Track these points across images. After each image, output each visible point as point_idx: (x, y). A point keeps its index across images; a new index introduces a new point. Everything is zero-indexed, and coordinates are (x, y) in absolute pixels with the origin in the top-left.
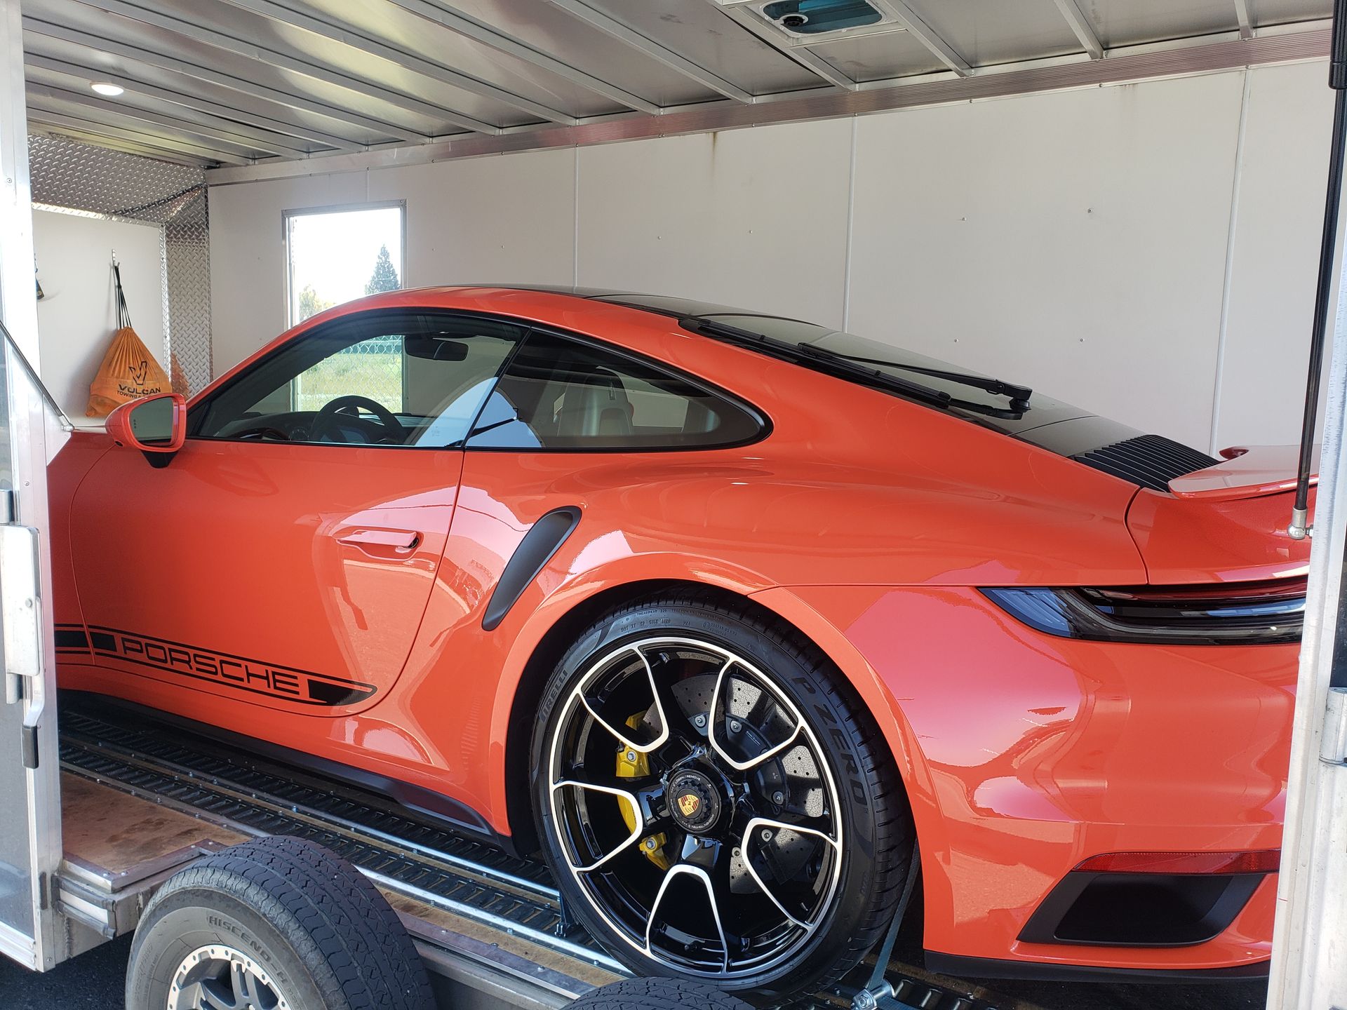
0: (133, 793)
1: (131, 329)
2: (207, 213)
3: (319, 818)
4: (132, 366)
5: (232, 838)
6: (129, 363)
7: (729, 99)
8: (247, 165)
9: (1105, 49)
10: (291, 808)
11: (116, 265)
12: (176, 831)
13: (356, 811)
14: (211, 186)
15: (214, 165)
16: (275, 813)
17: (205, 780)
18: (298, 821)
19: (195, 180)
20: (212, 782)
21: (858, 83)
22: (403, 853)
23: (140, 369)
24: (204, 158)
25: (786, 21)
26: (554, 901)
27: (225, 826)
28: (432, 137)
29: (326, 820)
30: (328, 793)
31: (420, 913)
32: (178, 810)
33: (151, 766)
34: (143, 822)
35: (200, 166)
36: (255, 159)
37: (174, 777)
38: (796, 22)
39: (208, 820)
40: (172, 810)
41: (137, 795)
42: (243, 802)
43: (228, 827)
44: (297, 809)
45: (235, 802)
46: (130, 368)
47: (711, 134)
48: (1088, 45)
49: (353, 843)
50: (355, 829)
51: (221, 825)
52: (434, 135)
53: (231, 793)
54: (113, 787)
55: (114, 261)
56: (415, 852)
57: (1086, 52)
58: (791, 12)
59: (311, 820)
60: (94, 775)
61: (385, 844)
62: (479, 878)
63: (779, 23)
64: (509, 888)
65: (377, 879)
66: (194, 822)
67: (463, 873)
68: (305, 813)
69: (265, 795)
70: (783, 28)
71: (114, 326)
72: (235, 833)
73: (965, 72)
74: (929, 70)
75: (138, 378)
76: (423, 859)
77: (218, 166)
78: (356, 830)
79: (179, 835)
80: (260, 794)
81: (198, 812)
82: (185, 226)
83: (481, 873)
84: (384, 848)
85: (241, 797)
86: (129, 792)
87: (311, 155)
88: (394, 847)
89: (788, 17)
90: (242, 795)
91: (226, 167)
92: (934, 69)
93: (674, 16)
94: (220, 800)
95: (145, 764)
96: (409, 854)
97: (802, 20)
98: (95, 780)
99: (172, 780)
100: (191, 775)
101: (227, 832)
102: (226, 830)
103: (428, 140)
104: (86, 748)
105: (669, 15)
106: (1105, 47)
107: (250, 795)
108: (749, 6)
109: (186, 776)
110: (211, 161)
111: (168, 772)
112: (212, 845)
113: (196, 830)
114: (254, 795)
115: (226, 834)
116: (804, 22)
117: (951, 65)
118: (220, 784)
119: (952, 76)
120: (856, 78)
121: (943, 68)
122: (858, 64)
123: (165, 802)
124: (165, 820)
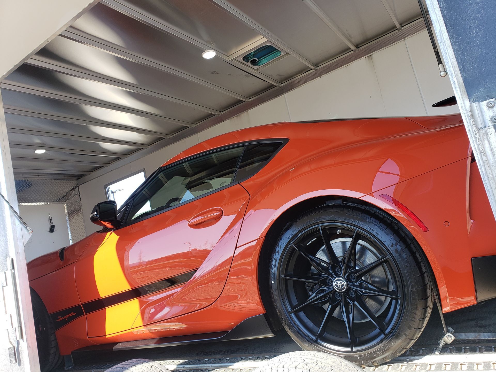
7: (244, 101)
8: (90, 174)
9: (357, 48)
11: (51, 218)
15: (80, 177)
19: (74, 184)
21: (282, 83)
24: (77, 175)
25: (251, 62)
28: (150, 145)
35: (75, 178)
36: (93, 171)
38: (254, 62)
48: (352, 48)
57: (352, 50)
58: (251, 58)
63: (249, 64)
70: (251, 65)
73: (316, 69)
74: (304, 72)
87: (111, 164)
89: (251, 60)
91: (83, 177)
92: (306, 71)
93: (215, 71)
103: (148, 146)
106: (357, 47)
108: (237, 59)
110: (79, 175)
116: (257, 61)
117: (312, 67)
119: (313, 71)
120: (281, 82)
121: (309, 69)
122: (280, 75)
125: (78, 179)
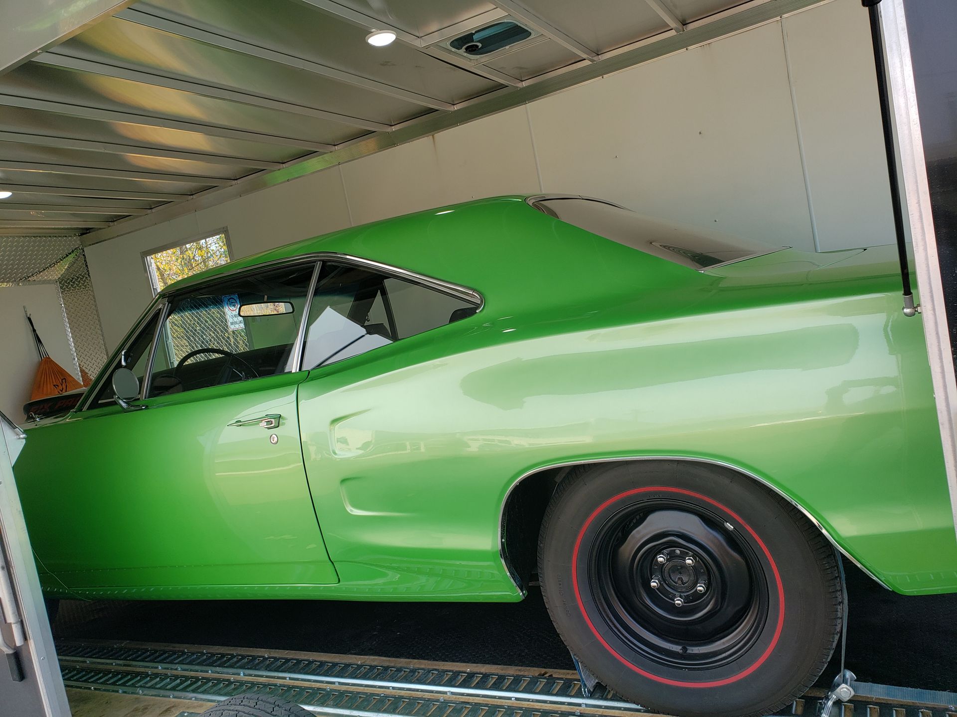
0: (120, 691)
1: (49, 358)
2: (87, 266)
3: (262, 676)
4: (55, 384)
5: (201, 706)
6: (53, 383)
7: (438, 110)
8: (109, 226)
9: (684, 25)
10: (239, 674)
11: (29, 316)
12: (159, 711)
13: (287, 665)
14: (86, 246)
15: (85, 231)
16: (228, 680)
17: (172, 669)
18: (247, 682)
19: (74, 245)
20: (176, 669)
21: (524, 81)
22: (328, 687)
23: (62, 385)
24: (77, 228)
25: (466, 49)
26: (445, 695)
27: (194, 699)
28: (236, 180)
29: (267, 677)
30: (263, 657)
32: (155, 696)
33: (129, 669)
34: (133, 711)
35: (75, 234)
36: (114, 221)
37: (148, 673)
38: (474, 48)
39: (180, 698)
40: (152, 697)
42: (203, 678)
43: (196, 699)
44: (244, 673)
45: (197, 679)
46: (54, 385)
47: (432, 136)
48: (672, 24)
49: (290, 688)
50: (289, 678)
51: (191, 699)
52: (237, 178)
53: (193, 674)
54: (105, 690)
55: (26, 314)
56: (337, 684)
57: (672, 29)
58: (469, 42)
59: (255, 679)
60: (89, 685)
61: (313, 683)
62: (387, 692)
63: (462, 51)
65: (314, 710)
66: (170, 702)
67: (375, 691)
68: (251, 675)
69: (218, 669)
70: (465, 54)
71: (36, 358)
72: (203, 702)
73: (595, 58)
74: (570, 63)
75: (62, 391)
76: (344, 688)
77: (88, 231)
78: (291, 679)
79: (161, 713)
80: (214, 669)
81: (171, 694)
82: (73, 278)
83: (388, 688)
84: (313, 686)
85: (200, 675)
86: (117, 692)
87: (153, 210)
88: (321, 684)
89: (468, 46)
90: (201, 673)
91: (94, 231)
92: (573, 61)
93: (388, 62)
94: (186, 681)
95: (125, 668)
96: (332, 686)
97: (477, 46)
98: (90, 689)
99: (147, 675)
100: (160, 668)
101: (196, 703)
102: (195, 701)
103: (234, 182)
104: (78, 667)
105: (386, 62)
106: (684, 23)
107: (207, 672)
108: (440, 44)
109: (156, 670)
110: (82, 229)
111: (142, 670)
112: (187, 716)
113: (173, 707)
114: (210, 671)
115: (196, 704)
116: (479, 47)
117: (584, 56)
118: (183, 670)
119: (586, 63)
120: (521, 78)
121: (579, 59)
122: (521, 68)
123: (145, 692)
124: (149, 705)
125: (82, 234)
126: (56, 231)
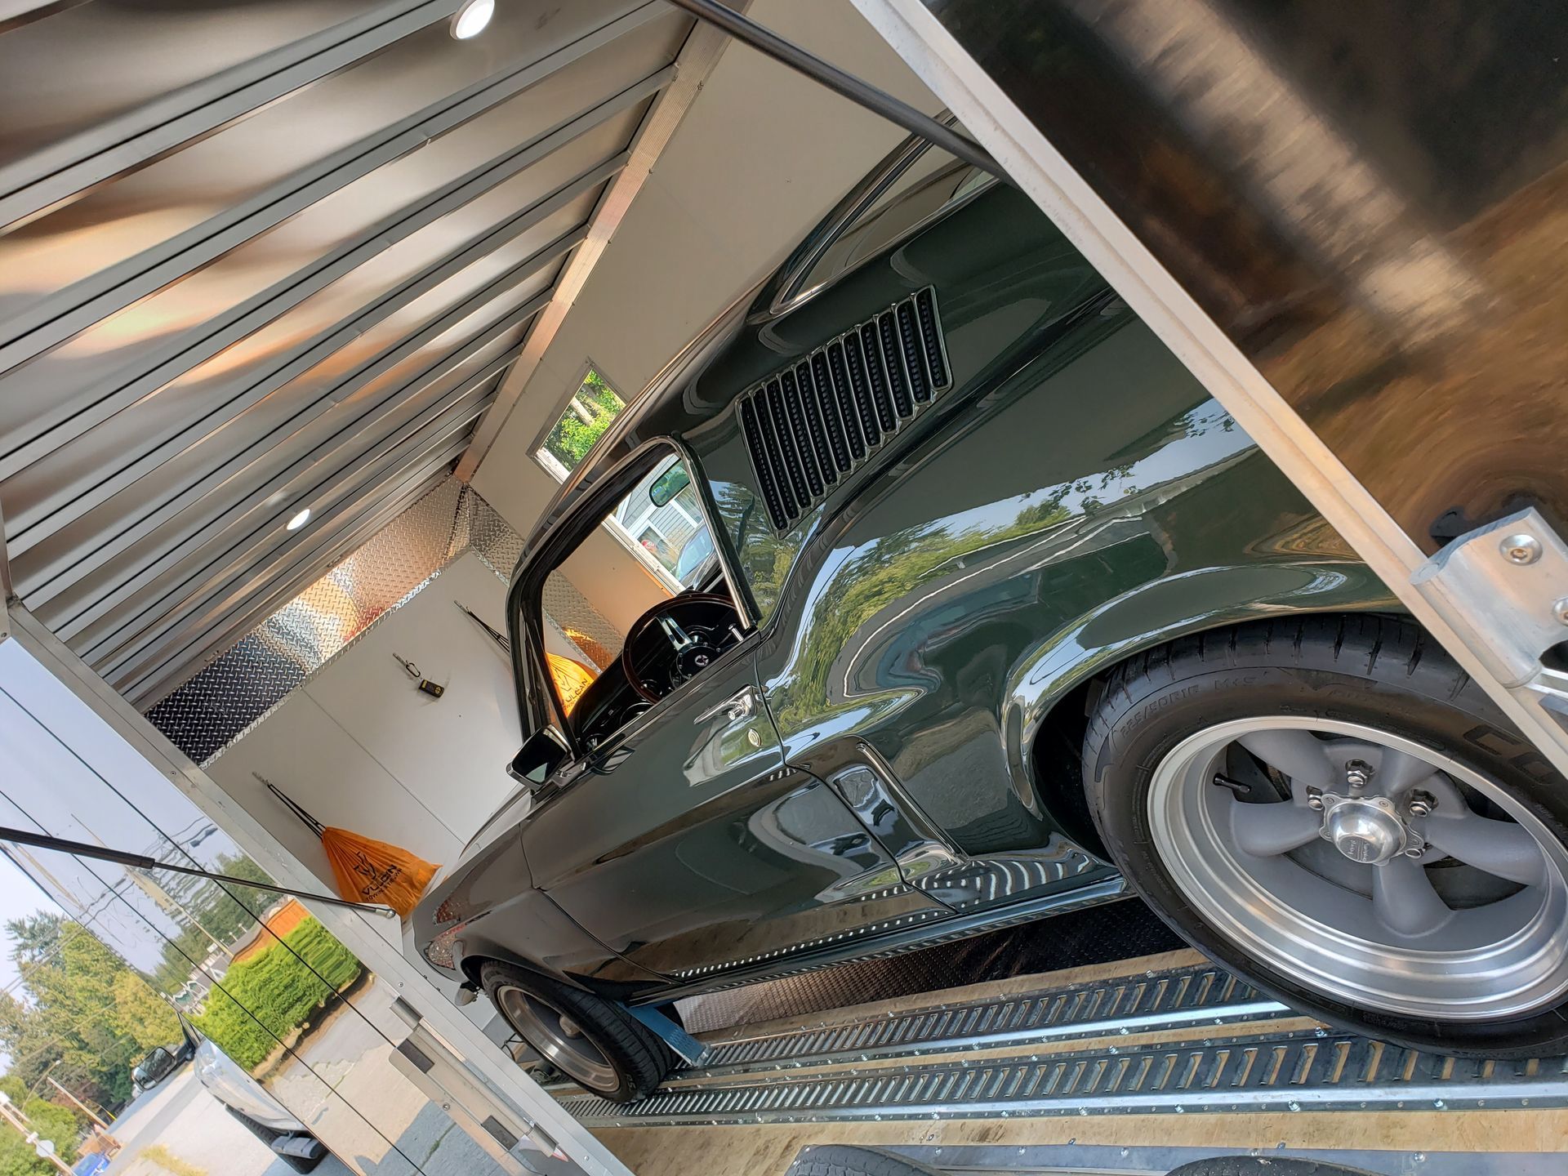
0: (741, 1122)
5: (822, 1131)
8: (472, 442)
10: (860, 1059)
11: (469, 612)
12: (779, 1151)
13: (913, 1028)
14: (469, 481)
15: (453, 464)
17: (791, 1066)
19: (455, 489)
22: (965, 1059)
27: (814, 1119)
29: (893, 1056)
30: (887, 1017)
31: (997, 1134)
32: (774, 1123)
34: (754, 1154)
35: (446, 476)
36: (471, 432)
37: (765, 1081)
39: (800, 1122)
40: (771, 1127)
41: (745, 1122)
42: (824, 1076)
43: (818, 1118)
44: (867, 1057)
50: (920, 1051)
52: (552, 282)
53: (813, 1069)
54: (726, 1123)
55: (464, 610)
56: (975, 1050)
60: (711, 1117)
61: (948, 1055)
62: (1041, 1050)
64: (1072, 1045)
66: (790, 1131)
67: (1023, 1052)
68: (873, 1058)
69: (838, 1056)
72: (823, 1123)
76: (985, 1056)
77: (456, 463)
79: (783, 1154)
80: (833, 1057)
81: (790, 1116)
82: (484, 531)
83: (1040, 1042)
84: (948, 1062)
85: (820, 1070)
86: (736, 1122)
87: (498, 391)
88: (956, 1055)
90: (821, 1067)
95: (742, 1078)
96: (971, 1056)
98: (712, 1124)
100: (778, 1068)
101: (817, 1126)
103: (553, 289)
107: (826, 1063)
110: (450, 463)
113: (794, 1138)
118: (804, 1065)
123: (765, 1118)
124: (769, 1141)
125: (453, 470)
126: (420, 489)
